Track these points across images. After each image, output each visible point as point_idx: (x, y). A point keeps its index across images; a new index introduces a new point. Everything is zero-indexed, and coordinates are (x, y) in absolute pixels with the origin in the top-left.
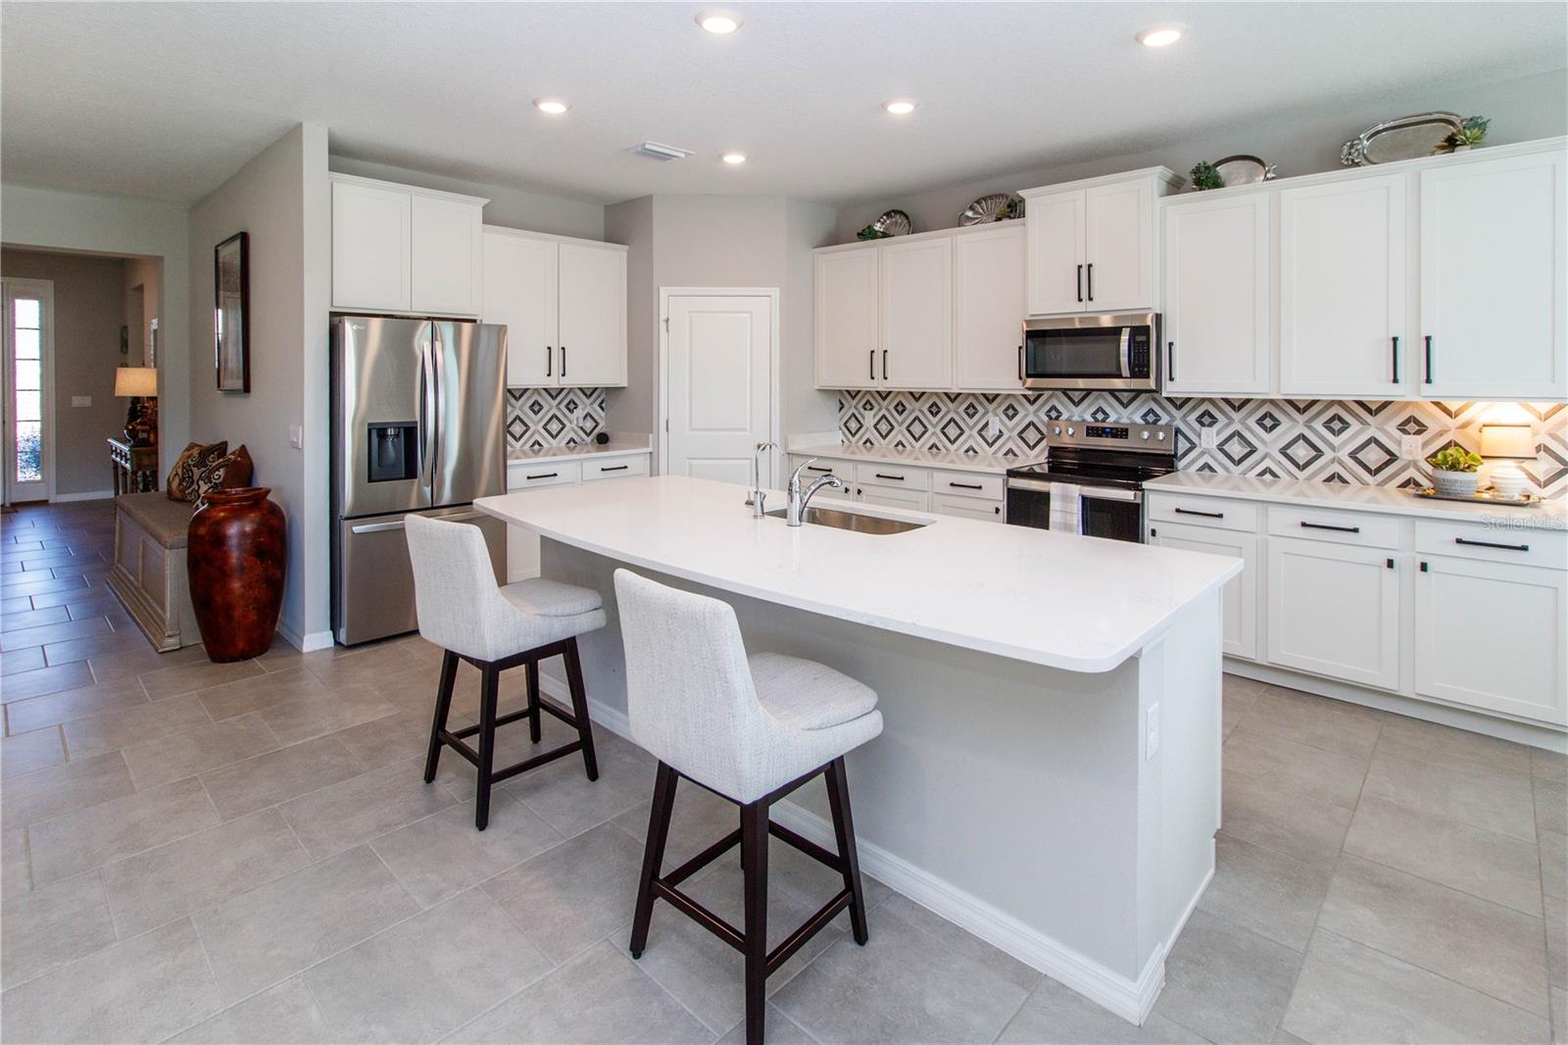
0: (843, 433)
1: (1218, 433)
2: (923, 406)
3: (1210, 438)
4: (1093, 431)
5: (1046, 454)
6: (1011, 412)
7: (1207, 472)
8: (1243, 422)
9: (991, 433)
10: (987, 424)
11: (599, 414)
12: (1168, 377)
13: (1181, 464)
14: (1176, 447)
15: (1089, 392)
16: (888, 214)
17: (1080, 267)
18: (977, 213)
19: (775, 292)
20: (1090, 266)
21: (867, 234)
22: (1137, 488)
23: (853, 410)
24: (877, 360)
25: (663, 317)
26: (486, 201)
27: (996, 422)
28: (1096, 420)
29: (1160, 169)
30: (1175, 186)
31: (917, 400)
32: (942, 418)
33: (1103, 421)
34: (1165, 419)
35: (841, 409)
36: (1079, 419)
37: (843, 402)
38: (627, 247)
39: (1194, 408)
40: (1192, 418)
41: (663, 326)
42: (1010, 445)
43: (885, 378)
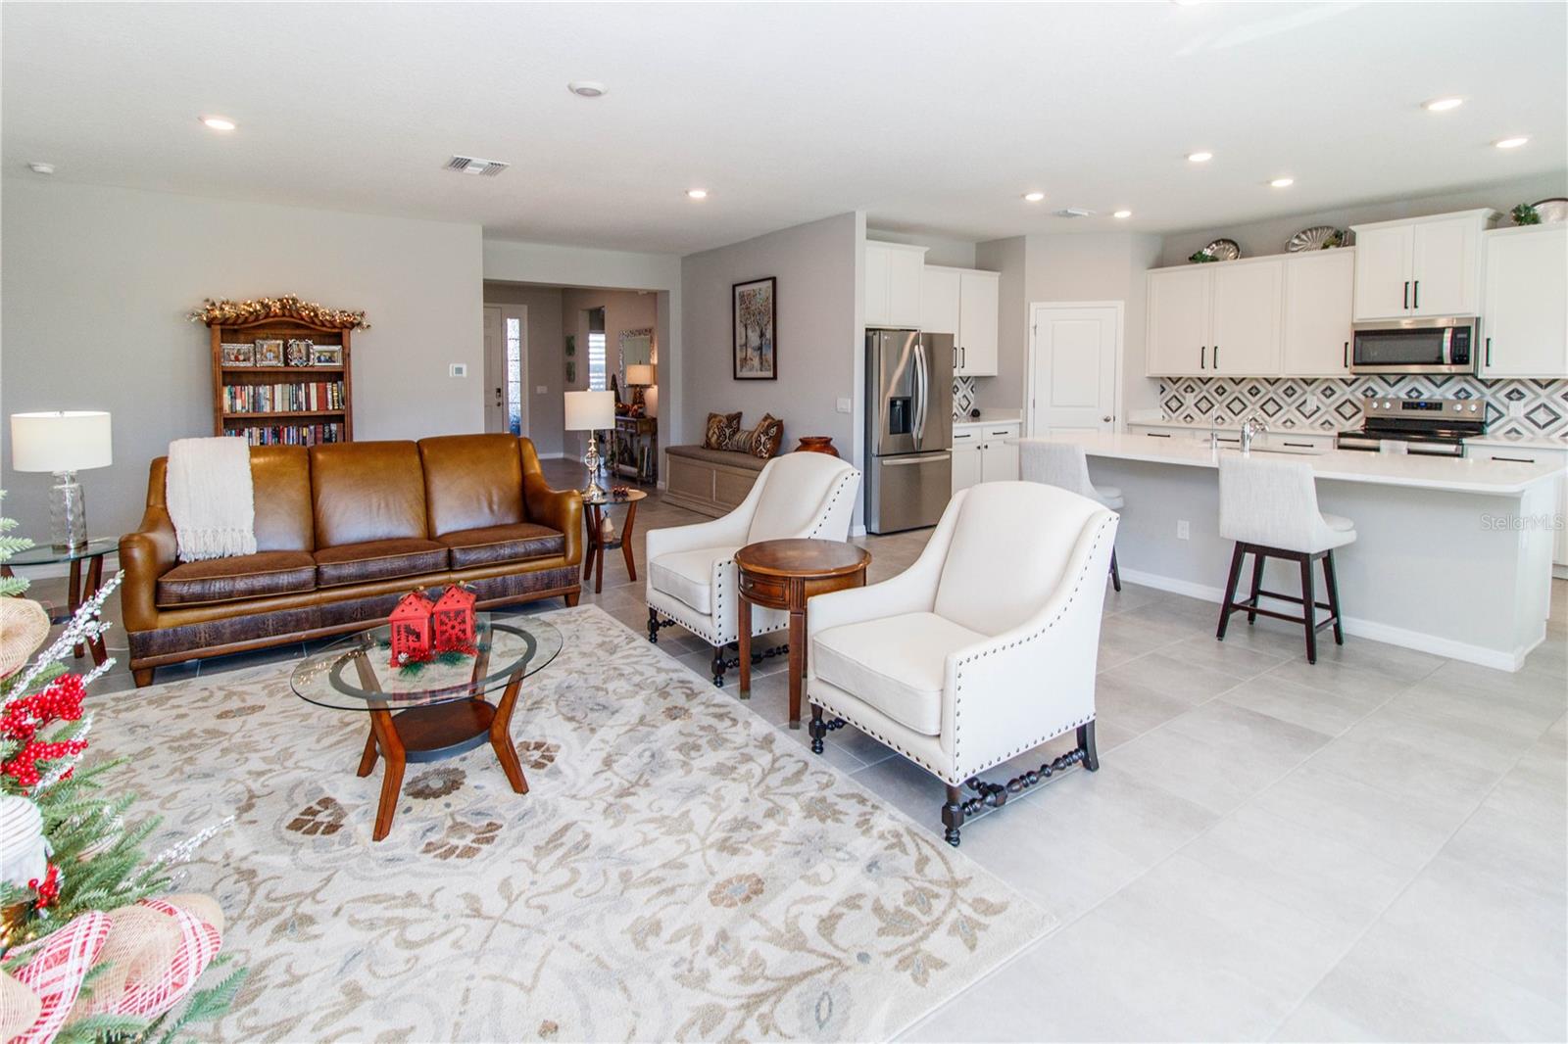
0: (1165, 411)
1: (1525, 406)
2: (1242, 388)
3: (1517, 409)
4: (1407, 406)
5: (1363, 422)
6: (1328, 392)
7: (1514, 434)
8: (1549, 397)
9: (1308, 409)
10: (1305, 402)
11: (971, 396)
12: (1485, 363)
13: (1489, 430)
14: (1486, 417)
15: (1403, 376)
16: (1217, 242)
17: (1407, 283)
18: (1303, 240)
19: (1120, 305)
20: (1416, 283)
21: (1196, 258)
22: (1458, 443)
23: (1174, 393)
24: (1209, 354)
25: (1032, 324)
26: (927, 249)
27: (1313, 400)
28: (1410, 397)
29: (1485, 210)
30: (1495, 222)
31: (1237, 384)
32: (1261, 398)
33: (1417, 397)
34: (1475, 395)
35: (1162, 392)
36: (1394, 397)
37: (1165, 386)
38: (999, 274)
39: (1503, 387)
40: (1501, 395)
41: (1032, 331)
42: (1327, 417)
43: (1215, 367)
